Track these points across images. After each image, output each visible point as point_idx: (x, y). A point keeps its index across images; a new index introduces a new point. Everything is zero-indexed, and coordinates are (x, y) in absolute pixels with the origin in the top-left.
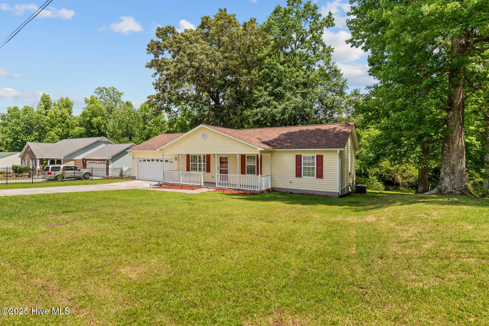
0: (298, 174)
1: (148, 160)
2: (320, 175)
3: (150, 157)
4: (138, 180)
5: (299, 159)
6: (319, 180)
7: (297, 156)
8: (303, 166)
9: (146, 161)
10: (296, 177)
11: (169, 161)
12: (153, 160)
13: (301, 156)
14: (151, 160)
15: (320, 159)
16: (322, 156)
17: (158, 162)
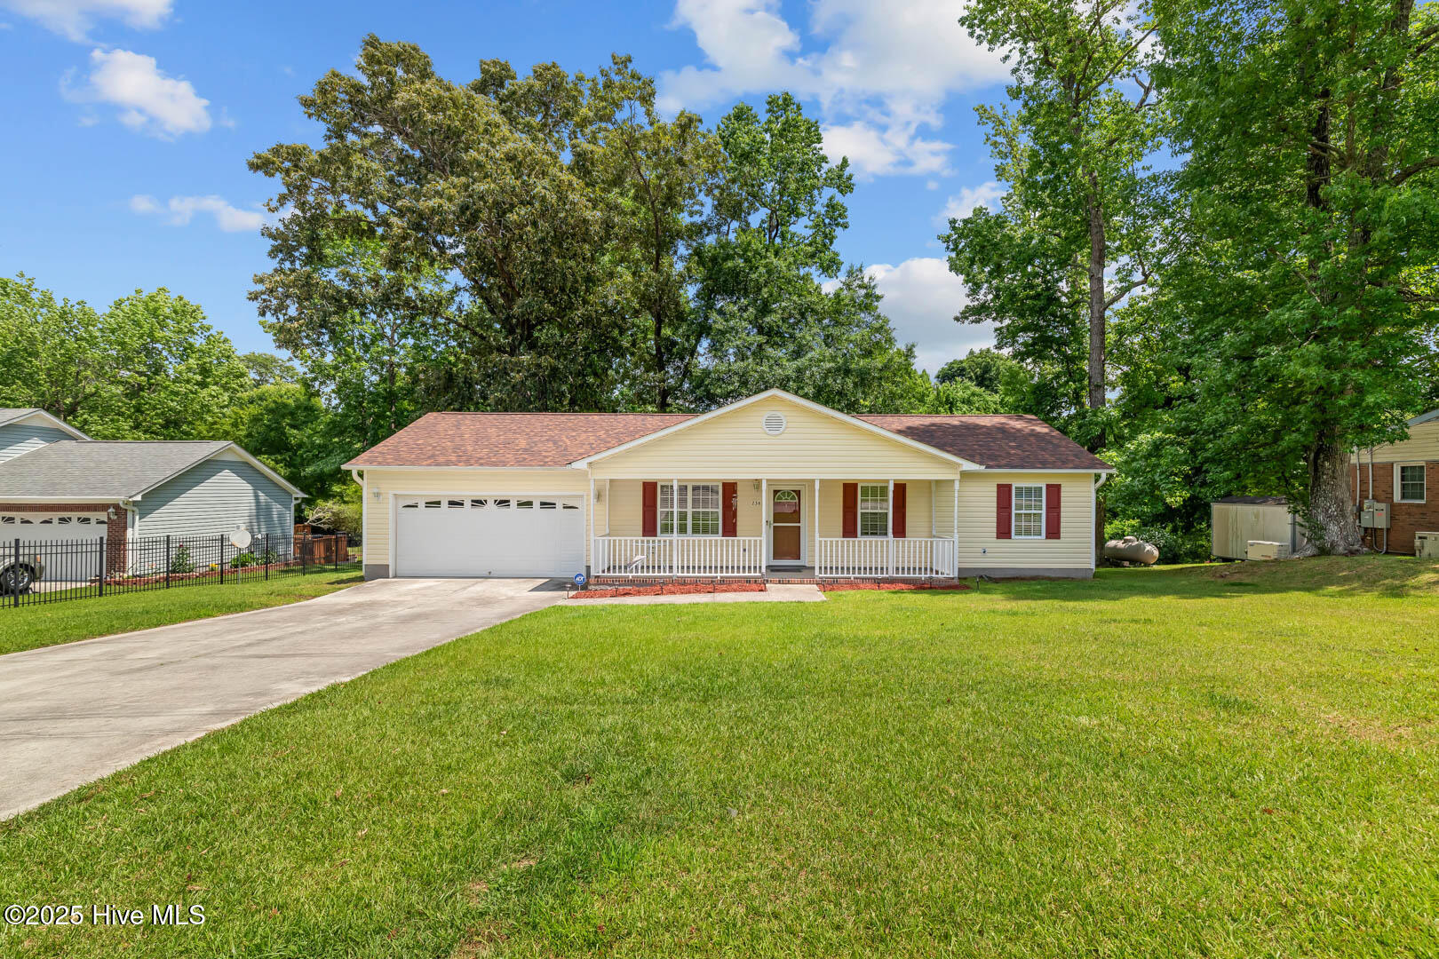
0: (1004, 532)
1: (452, 503)
2: (1054, 532)
3: (466, 491)
4: (395, 577)
5: (1004, 492)
6: (1053, 543)
7: (999, 486)
8: (1014, 512)
9: (445, 504)
10: (998, 538)
11: (559, 506)
12: (478, 503)
13: (1009, 486)
14: (468, 504)
15: (1054, 492)
16: (1058, 487)
17: (504, 510)
